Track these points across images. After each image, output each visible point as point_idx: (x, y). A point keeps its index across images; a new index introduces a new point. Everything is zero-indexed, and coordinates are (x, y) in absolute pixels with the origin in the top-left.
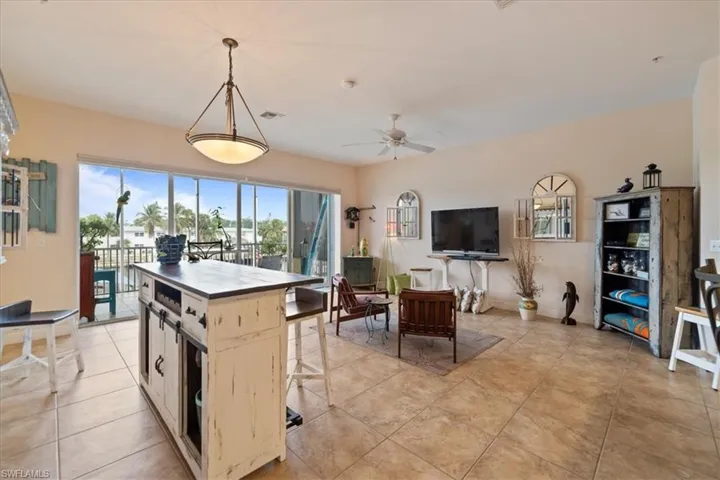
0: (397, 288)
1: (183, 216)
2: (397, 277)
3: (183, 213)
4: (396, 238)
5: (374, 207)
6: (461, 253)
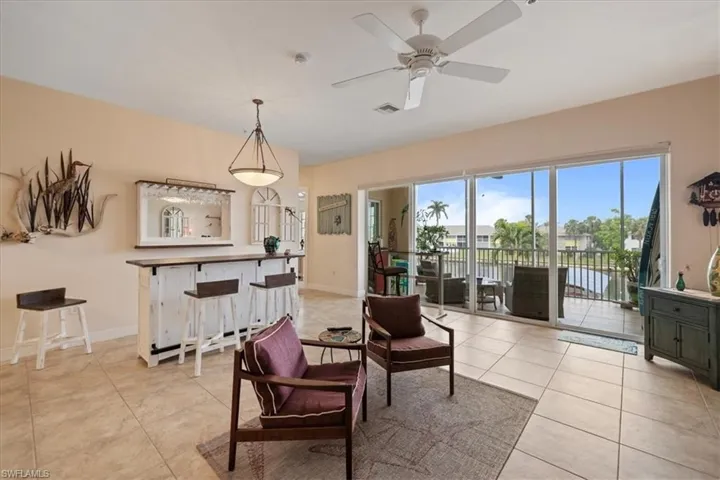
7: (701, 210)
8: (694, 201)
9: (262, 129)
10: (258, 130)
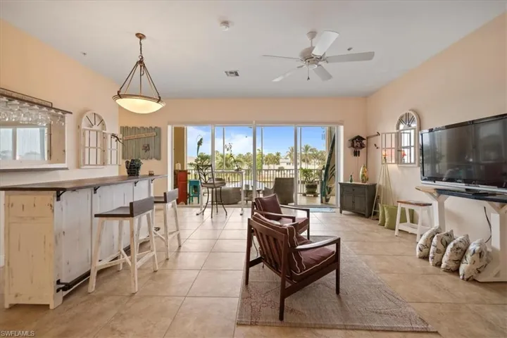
0: (387, 220)
1: (311, 153)
2: (387, 208)
3: (311, 150)
4: (395, 166)
5: (378, 134)
6: (461, 186)
7: (353, 149)
8: (353, 146)
9: (144, 62)
10: (141, 62)
